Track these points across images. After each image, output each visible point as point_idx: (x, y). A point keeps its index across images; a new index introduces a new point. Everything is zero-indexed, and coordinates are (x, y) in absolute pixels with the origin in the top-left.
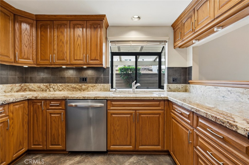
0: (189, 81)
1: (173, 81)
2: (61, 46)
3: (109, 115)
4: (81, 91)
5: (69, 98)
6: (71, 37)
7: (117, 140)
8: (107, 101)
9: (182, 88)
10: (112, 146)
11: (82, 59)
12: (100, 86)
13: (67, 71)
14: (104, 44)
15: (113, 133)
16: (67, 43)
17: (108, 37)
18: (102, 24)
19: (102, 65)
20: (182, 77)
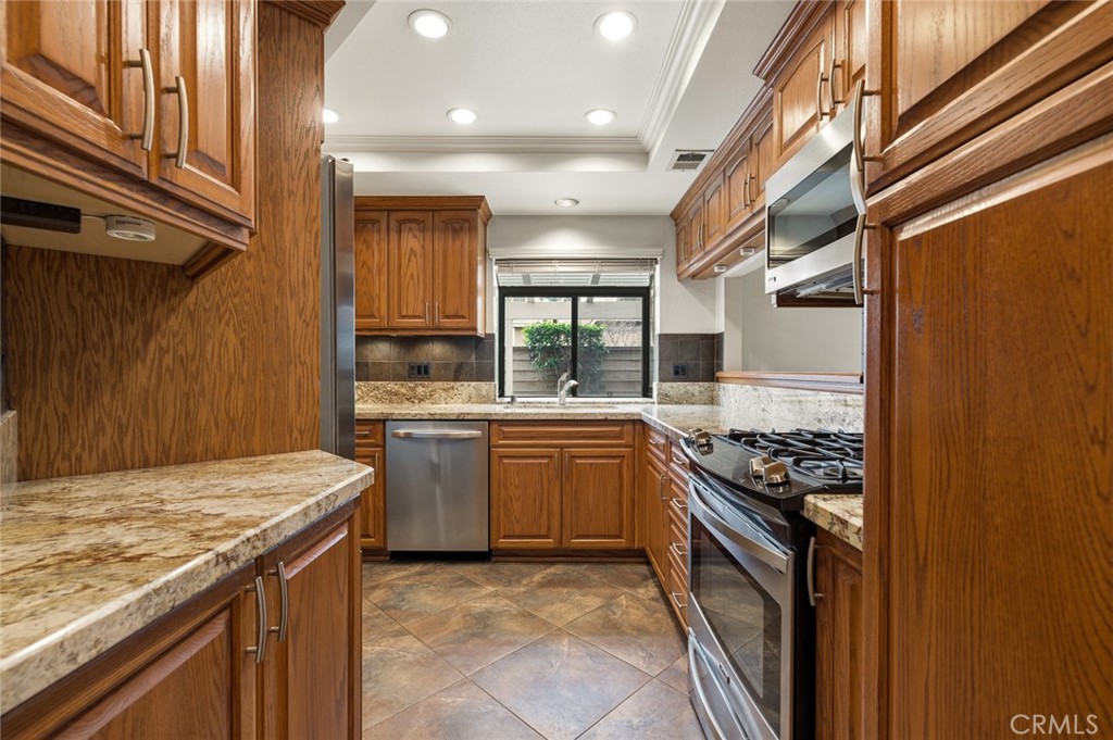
0: (718, 374)
1: (676, 373)
2: (365, 279)
3: (495, 460)
4: (413, 402)
5: (394, 417)
6: (391, 256)
7: (515, 523)
8: (490, 422)
9: (701, 392)
10: (503, 538)
11: (421, 314)
12: (466, 388)
13: (374, 347)
14: (480, 269)
15: (505, 505)
16: (380, 271)
17: (490, 250)
18: (476, 218)
19: (476, 329)
20: (702, 363)
